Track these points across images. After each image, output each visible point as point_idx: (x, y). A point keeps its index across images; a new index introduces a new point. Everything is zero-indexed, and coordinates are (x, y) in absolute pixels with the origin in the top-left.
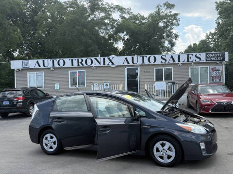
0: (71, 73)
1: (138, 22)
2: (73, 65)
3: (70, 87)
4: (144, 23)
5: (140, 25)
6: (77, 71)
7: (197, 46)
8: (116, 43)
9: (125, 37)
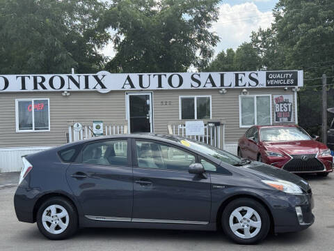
0: (19, 102)
1: (143, 9)
2: (24, 87)
3: (17, 130)
4: (154, 12)
5: (147, 15)
6: (33, 100)
7: (234, 55)
8: (99, 47)
9: (119, 35)
